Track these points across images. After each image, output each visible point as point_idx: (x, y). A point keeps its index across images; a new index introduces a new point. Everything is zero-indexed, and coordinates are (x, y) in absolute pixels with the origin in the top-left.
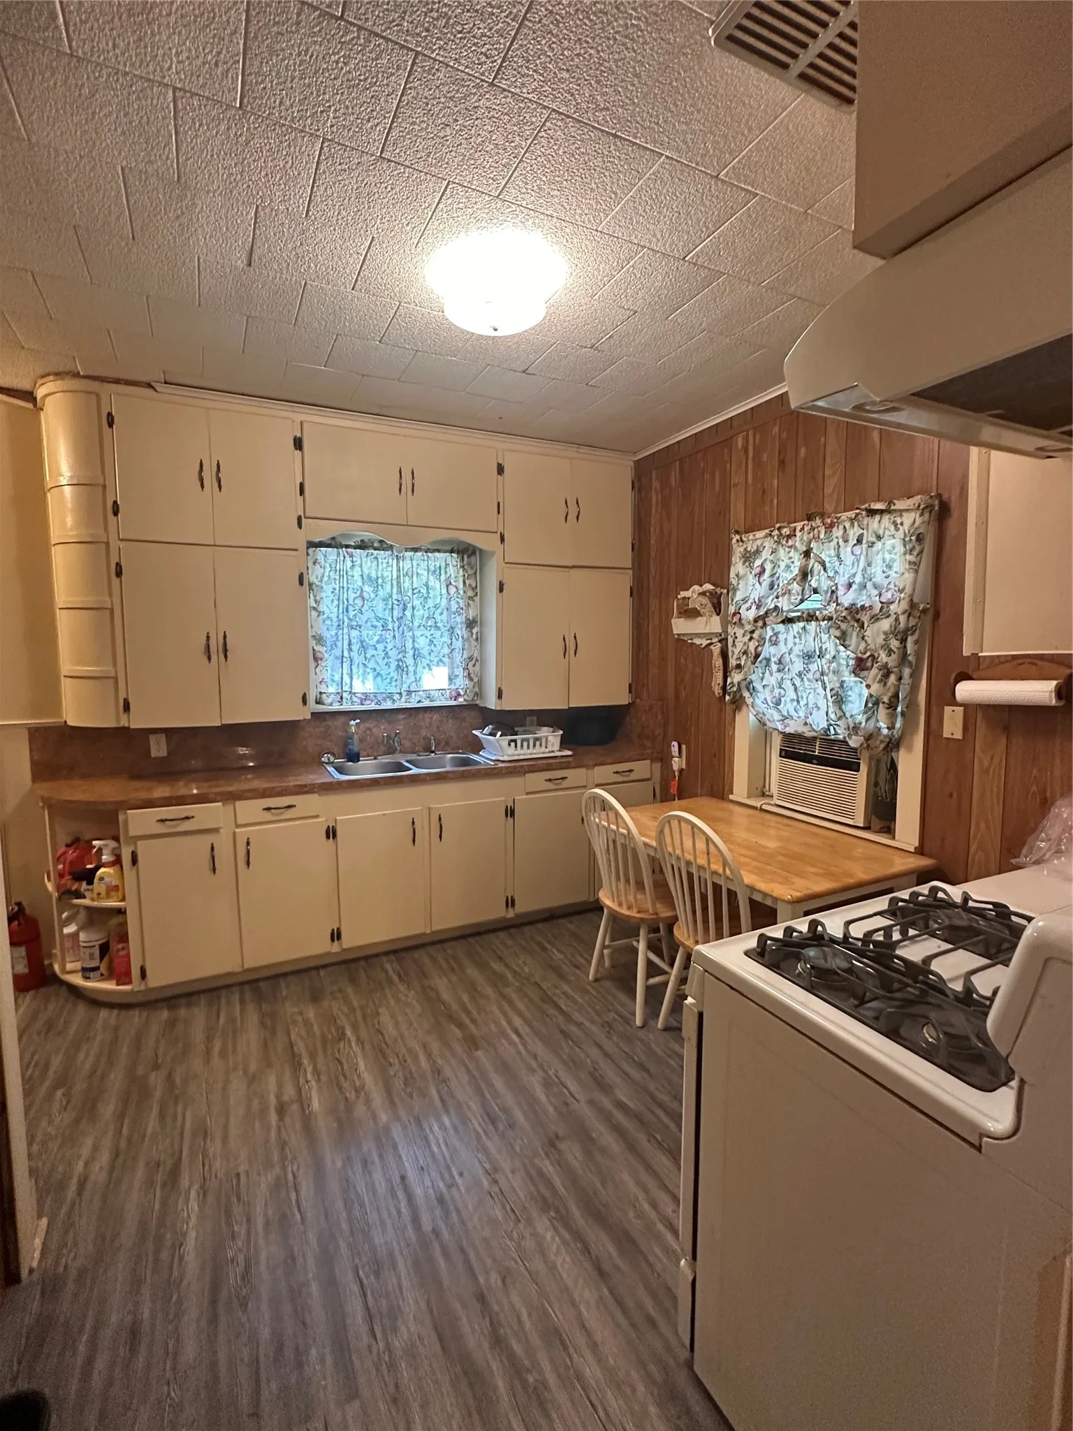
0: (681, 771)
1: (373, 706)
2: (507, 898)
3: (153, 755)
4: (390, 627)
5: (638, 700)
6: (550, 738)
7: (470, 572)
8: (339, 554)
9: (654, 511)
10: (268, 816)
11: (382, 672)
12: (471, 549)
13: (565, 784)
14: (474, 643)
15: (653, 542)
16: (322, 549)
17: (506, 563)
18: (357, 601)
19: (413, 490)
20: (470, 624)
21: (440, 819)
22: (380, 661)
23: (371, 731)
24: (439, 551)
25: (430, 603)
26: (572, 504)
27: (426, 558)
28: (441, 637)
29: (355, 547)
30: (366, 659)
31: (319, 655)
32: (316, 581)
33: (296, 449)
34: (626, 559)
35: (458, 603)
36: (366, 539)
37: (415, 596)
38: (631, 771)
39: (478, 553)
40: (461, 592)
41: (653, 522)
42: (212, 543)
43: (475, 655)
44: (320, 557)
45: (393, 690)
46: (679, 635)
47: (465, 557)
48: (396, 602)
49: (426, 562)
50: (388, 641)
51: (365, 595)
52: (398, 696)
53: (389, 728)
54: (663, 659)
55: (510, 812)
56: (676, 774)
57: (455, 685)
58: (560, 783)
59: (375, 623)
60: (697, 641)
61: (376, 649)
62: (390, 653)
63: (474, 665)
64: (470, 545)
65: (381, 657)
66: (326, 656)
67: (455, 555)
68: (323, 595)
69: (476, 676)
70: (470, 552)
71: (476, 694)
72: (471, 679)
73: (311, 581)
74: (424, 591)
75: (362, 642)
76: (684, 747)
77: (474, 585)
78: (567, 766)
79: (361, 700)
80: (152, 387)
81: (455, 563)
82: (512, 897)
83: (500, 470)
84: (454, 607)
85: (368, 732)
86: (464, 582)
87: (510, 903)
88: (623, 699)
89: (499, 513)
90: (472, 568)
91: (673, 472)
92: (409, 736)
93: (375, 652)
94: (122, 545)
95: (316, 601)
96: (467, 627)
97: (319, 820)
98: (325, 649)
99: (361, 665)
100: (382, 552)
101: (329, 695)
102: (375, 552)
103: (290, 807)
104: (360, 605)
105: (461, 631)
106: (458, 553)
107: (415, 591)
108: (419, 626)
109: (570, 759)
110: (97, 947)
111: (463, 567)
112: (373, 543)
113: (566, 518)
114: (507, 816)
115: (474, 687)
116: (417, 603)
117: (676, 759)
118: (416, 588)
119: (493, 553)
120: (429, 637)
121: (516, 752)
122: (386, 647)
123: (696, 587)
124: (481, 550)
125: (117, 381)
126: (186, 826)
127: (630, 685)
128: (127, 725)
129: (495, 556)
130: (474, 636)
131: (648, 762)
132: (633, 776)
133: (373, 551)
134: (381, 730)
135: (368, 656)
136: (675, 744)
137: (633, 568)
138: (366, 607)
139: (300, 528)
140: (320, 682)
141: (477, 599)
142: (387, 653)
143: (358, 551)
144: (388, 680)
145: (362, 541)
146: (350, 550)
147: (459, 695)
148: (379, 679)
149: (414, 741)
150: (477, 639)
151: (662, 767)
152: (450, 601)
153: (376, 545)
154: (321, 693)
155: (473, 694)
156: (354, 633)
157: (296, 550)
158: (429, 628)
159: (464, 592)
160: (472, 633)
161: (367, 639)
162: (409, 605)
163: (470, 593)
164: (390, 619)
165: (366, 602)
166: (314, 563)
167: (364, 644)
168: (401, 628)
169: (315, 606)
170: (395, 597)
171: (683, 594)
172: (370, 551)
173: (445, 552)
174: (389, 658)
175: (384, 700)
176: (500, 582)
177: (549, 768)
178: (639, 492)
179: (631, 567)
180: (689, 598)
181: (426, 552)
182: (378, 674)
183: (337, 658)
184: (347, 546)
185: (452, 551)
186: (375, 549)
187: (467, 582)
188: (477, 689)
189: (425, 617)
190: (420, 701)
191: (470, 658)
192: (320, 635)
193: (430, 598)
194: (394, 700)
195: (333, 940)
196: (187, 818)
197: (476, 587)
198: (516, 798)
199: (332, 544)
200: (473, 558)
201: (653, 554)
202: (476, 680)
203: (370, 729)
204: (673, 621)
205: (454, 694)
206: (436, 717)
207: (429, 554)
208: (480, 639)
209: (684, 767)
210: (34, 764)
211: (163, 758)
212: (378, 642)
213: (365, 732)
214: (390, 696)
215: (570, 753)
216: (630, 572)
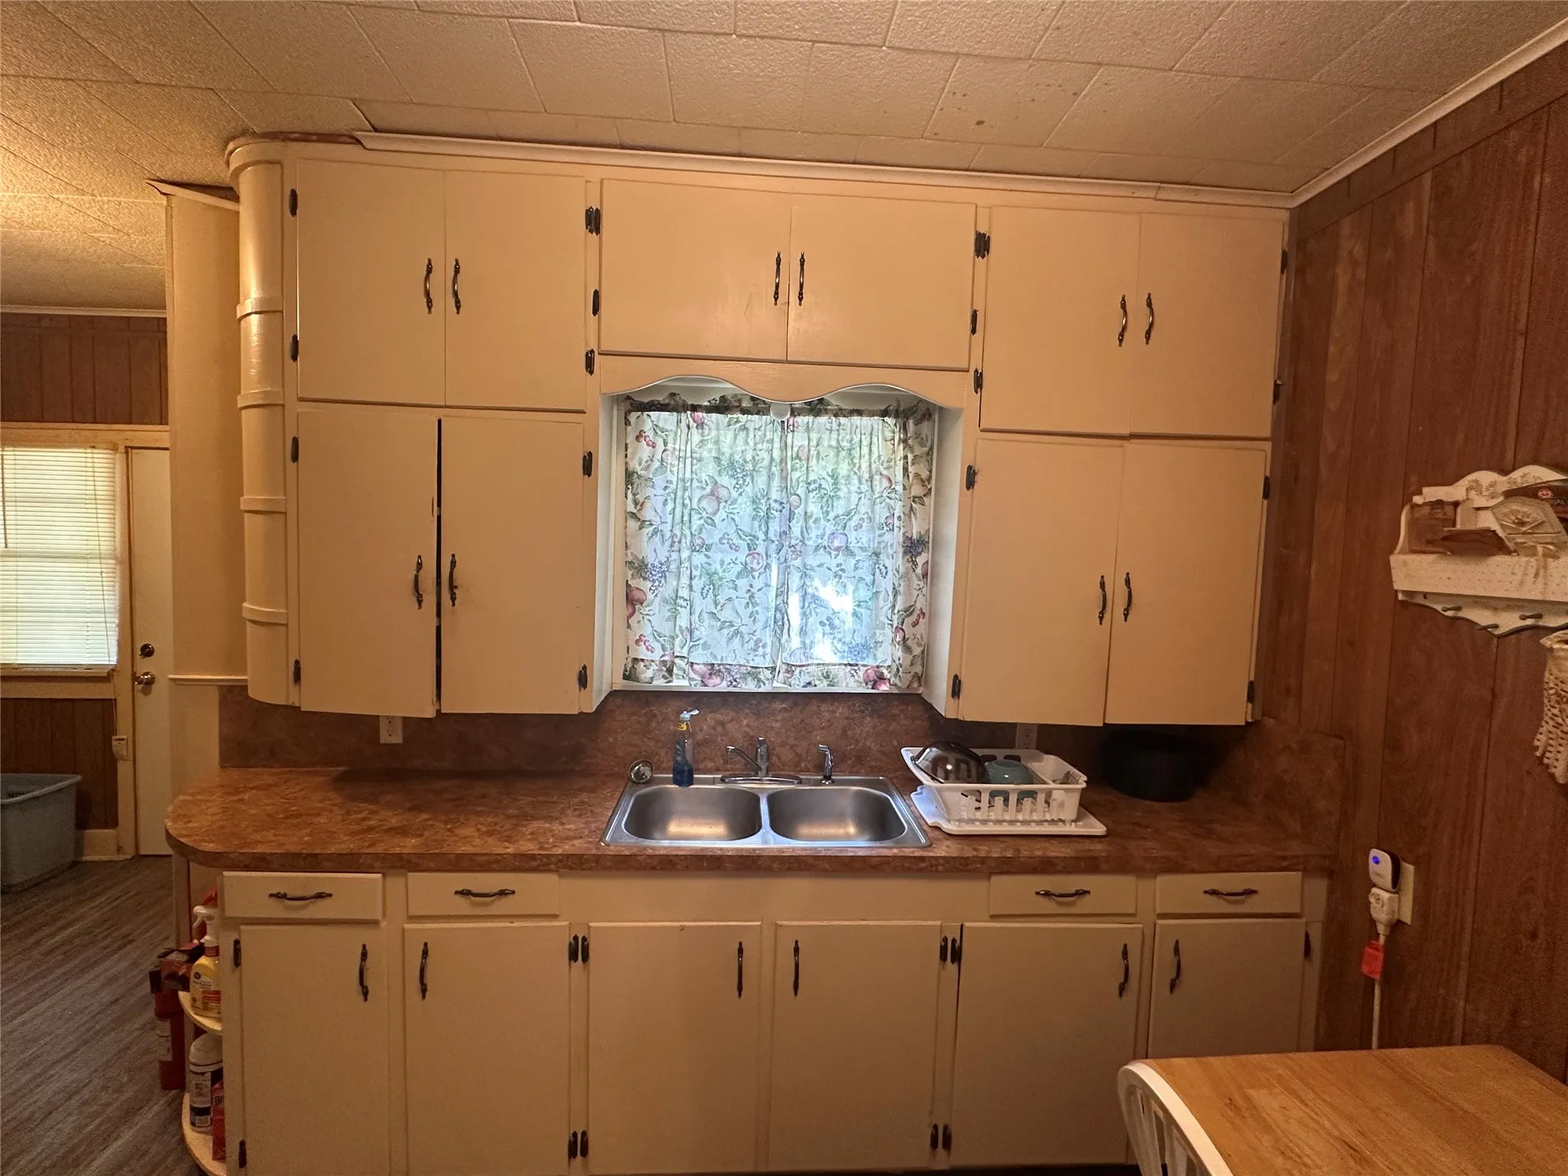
0: (1396, 926)
1: (723, 686)
2: (936, 1127)
3: (382, 742)
4: (761, 549)
5: (1270, 722)
6: (1056, 794)
7: (919, 450)
8: (679, 422)
9: (1340, 307)
10: (463, 905)
11: (743, 629)
12: (922, 408)
13: (1084, 905)
14: (916, 583)
15: (1332, 377)
16: (651, 413)
17: (983, 431)
18: (704, 504)
19: (801, 294)
20: (913, 547)
21: (796, 950)
22: (741, 609)
23: (724, 727)
24: (859, 413)
25: (840, 508)
26: (1136, 306)
27: (835, 427)
28: (856, 568)
29: (710, 410)
30: (716, 604)
31: (637, 595)
32: (638, 469)
33: (591, 231)
34: (1261, 417)
35: (889, 507)
36: (729, 395)
37: (811, 495)
38: (1250, 892)
39: (936, 417)
40: (899, 488)
41: (1336, 333)
42: (443, 404)
43: (918, 606)
44: (648, 427)
45: (759, 662)
46: (1410, 594)
47: (911, 422)
48: (777, 506)
49: (834, 435)
50: (756, 574)
51: (723, 493)
52: (768, 673)
53: (756, 724)
54: (1352, 644)
55: (951, 952)
56: (1381, 929)
57: (875, 659)
58: (1072, 904)
59: (736, 541)
60: (1481, 617)
61: (735, 589)
62: (756, 596)
63: (915, 624)
64: (921, 400)
65: (744, 601)
66: (650, 596)
67: (890, 420)
68: (650, 492)
69: (919, 645)
70: (919, 415)
71: (918, 678)
72: (907, 649)
73: (630, 469)
74: (828, 484)
75: (710, 575)
76: (1409, 869)
77: (925, 474)
78: (1090, 865)
79: (703, 677)
80: (358, 142)
81: (889, 435)
82: (946, 1128)
83: (982, 245)
84: (881, 513)
85: (719, 729)
86: (905, 470)
87: (942, 1139)
88: (1235, 713)
89: (974, 331)
90: (922, 445)
91: (1410, 206)
92: (791, 741)
93: (732, 594)
94: (303, 408)
95: (636, 503)
96: (905, 553)
97: (556, 923)
98: (650, 584)
99: (705, 616)
100: (756, 417)
101: (648, 664)
102: (743, 418)
103: (503, 893)
104: (710, 510)
105: (894, 560)
106: (896, 416)
107: (812, 487)
108: (817, 548)
109: (1098, 847)
110: (208, 1075)
111: (905, 441)
112: (740, 401)
113: (1122, 335)
114: (943, 957)
115: (912, 664)
116: (814, 509)
117: (1385, 895)
118: (815, 481)
119: (958, 413)
120: (834, 569)
121: (978, 815)
122: (751, 586)
123: (1486, 477)
124: (941, 409)
125: (306, 137)
126: (317, 910)
127: (1251, 685)
128: (297, 704)
129: (962, 419)
130: (919, 571)
131: (1295, 877)
132: (1251, 905)
133: (740, 416)
134: (741, 726)
135: (721, 599)
136: (1386, 860)
137: (1272, 439)
138: (722, 514)
139: (591, 372)
140: (637, 642)
141: (930, 501)
142: (752, 597)
143: (714, 415)
144: (752, 643)
145: (723, 398)
146: (700, 414)
147: (882, 678)
148: (737, 640)
149: (799, 750)
150: (925, 576)
151: (1331, 891)
152: (874, 504)
153: (745, 404)
154: (636, 660)
155: (909, 677)
156: (699, 559)
157: (583, 412)
158: (834, 553)
159: (905, 488)
160: (915, 564)
161: (720, 571)
162: (800, 511)
163: (917, 490)
164: (761, 536)
165: (722, 505)
166: (638, 438)
167: (716, 577)
168: (783, 551)
169: (635, 511)
170: (775, 495)
171: (1431, 493)
172: (735, 416)
173: (872, 414)
174: (755, 604)
175: (744, 678)
176: (970, 468)
177: (1046, 866)
178: (1301, 271)
179: (1267, 433)
180: (1456, 504)
181: (836, 415)
182: (737, 632)
183: (666, 601)
184: (695, 408)
185: (884, 413)
186: (745, 412)
187: (910, 469)
188: (918, 669)
189: (828, 533)
190: (809, 683)
191: (909, 611)
192: (643, 561)
193: (839, 498)
194: (759, 680)
195: (572, 1153)
196: (320, 896)
197: (929, 479)
198: (967, 924)
199: (673, 404)
200: (925, 425)
201: (1332, 404)
202: (917, 651)
203: (722, 724)
204: (1396, 560)
205: (872, 674)
206: (841, 710)
207: (842, 420)
208: (929, 576)
209: (1407, 917)
210: (224, 740)
211: (396, 745)
212: (739, 575)
213: (714, 728)
214: (754, 673)
215: (1099, 829)
216: (1268, 445)
